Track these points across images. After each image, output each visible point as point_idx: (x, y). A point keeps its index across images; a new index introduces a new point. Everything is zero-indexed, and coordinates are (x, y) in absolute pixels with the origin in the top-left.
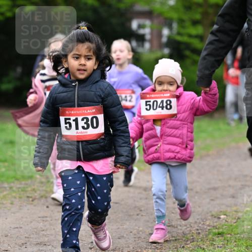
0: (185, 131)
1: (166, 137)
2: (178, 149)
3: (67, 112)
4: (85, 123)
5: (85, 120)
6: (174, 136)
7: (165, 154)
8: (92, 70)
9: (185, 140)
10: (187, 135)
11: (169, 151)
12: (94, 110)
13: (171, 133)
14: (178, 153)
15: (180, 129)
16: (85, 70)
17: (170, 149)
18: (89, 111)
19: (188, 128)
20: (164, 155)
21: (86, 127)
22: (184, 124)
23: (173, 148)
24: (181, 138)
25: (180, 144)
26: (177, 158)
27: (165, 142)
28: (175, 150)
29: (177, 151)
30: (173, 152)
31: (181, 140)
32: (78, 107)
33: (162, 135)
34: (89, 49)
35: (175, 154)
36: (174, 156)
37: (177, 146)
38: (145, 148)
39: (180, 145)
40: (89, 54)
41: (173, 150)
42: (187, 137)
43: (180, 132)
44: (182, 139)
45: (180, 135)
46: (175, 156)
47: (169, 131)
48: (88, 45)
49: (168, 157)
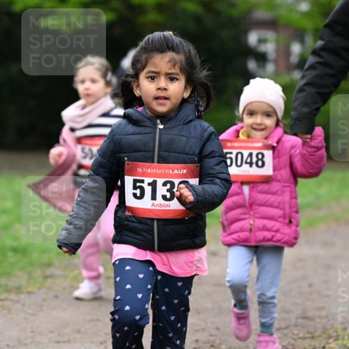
0: (287, 197)
1: (257, 207)
2: (277, 225)
3: (140, 170)
4: (168, 190)
5: (168, 186)
6: (271, 206)
7: (257, 234)
8: (180, 100)
9: (288, 211)
10: (290, 203)
11: (264, 228)
12: (185, 171)
13: (265, 200)
14: (277, 231)
15: (278, 195)
16: (166, 98)
17: (264, 226)
18: (176, 171)
19: (291, 192)
20: (255, 235)
21: (168, 196)
22: (284, 186)
23: (270, 224)
24: (281, 209)
25: (280, 217)
26: (274, 239)
27: (257, 215)
28: (272, 227)
29: (275, 229)
30: (269, 230)
31: (281, 212)
32: (158, 162)
33: (251, 205)
34: (173, 63)
35: (273, 233)
36: (270, 237)
37: (276, 220)
38: (225, 223)
39: (281, 219)
40: (173, 71)
41: (269, 227)
42: (290, 207)
43: (279, 199)
44: (283, 209)
45: (279, 203)
46: (273, 236)
47: (261, 197)
48: (171, 57)
49: (262, 238)
